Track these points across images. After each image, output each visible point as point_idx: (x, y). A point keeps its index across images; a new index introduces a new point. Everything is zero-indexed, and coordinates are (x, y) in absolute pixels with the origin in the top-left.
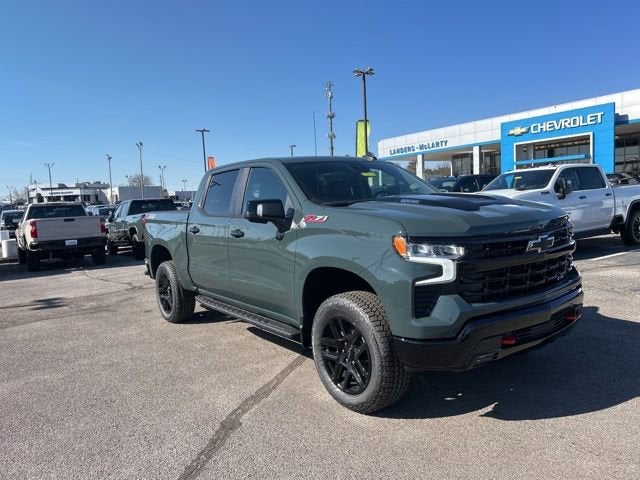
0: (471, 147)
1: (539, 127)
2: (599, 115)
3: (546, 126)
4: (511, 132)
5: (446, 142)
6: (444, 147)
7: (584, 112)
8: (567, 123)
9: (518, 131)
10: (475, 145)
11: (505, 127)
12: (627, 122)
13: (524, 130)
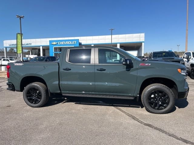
0: (39, 47)
1: (60, 43)
2: (75, 42)
3: (62, 43)
4: (52, 43)
5: (31, 44)
6: (30, 45)
7: (72, 40)
8: (68, 43)
9: (54, 43)
10: (41, 46)
11: (50, 42)
12: (81, 44)
13: (56, 43)
